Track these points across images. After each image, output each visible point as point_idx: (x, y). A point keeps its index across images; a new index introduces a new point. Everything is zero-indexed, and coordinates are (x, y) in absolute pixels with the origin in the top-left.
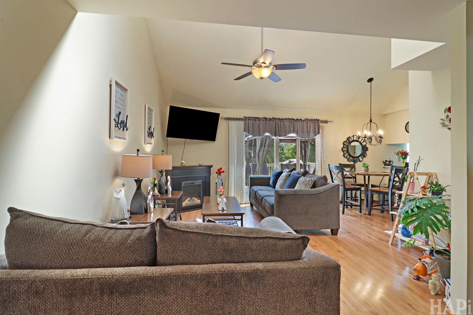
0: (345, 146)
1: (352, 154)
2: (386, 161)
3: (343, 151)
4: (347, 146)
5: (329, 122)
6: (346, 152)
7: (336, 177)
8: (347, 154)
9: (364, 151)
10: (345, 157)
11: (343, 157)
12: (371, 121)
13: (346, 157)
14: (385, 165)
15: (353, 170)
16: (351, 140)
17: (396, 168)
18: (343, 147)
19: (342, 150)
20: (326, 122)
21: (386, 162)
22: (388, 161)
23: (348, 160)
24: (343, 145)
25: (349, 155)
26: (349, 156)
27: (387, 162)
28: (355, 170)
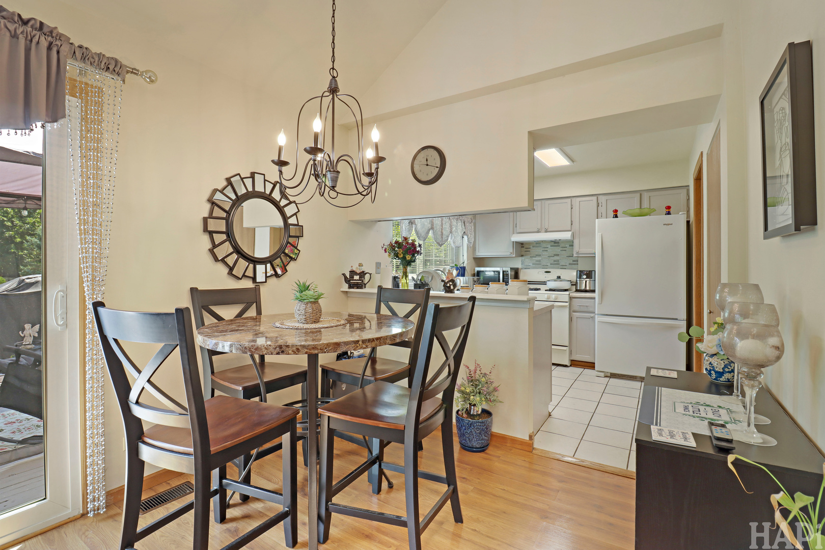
0: (217, 212)
1: (246, 249)
2: (353, 273)
3: (211, 233)
4: (228, 213)
5: (134, 72)
6: (224, 237)
7: (148, 387)
8: (227, 248)
9: (291, 240)
10: (216, 259)
11: (209, 258)
12: (334, 90)
13: (223, 260)
14: (350, 287)
15: (252, 312)
16: (244, 191)
17: (437, 306)
18: (211, 216)
19: (205, 229)
20: (113, 67)
21: (352, 277)
22: (358, 272)
23: (230, 273)
24: (208, 206)
25: (238, 250)
26: (235, 256)
27: (356, 277)
28: (259, 312)
